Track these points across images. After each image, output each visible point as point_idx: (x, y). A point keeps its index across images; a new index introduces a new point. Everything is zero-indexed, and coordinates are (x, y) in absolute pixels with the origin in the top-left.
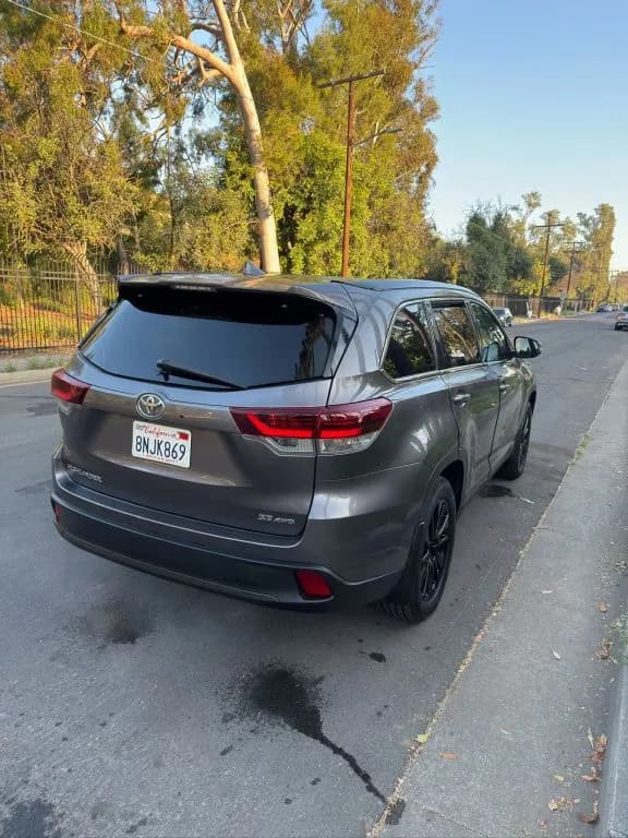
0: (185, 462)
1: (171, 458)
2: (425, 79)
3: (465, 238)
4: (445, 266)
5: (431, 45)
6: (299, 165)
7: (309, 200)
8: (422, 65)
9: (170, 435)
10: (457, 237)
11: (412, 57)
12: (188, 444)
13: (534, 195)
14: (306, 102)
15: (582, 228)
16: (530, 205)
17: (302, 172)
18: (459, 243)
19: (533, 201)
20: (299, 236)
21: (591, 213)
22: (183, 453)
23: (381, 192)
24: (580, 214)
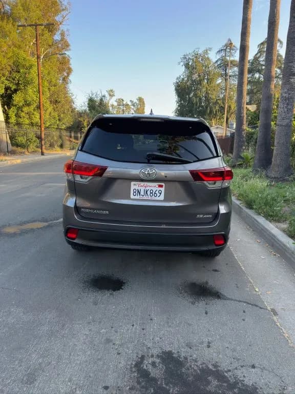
0: (162, 197)
1: (153, 197)
2: (65, 30)
3: (88, 109)
4: (80, 121)
5: (67, 14)
6: (10, 66)
7: (18, 84)
8: (63, 23)
9: (154, 187)
10: (84, 108)
11: (58, 18)
12: (163, 189)
13: (111, 91)
14: (10, 33)
15: (132, 107)
16: (110, 95)
17: (13, 70)
18: (85, 111)
19: (112, 94)
20: (15, 103)
21: (135, 101)
22: (161, 193)
23: (53, 84)
24: (131, 101)
